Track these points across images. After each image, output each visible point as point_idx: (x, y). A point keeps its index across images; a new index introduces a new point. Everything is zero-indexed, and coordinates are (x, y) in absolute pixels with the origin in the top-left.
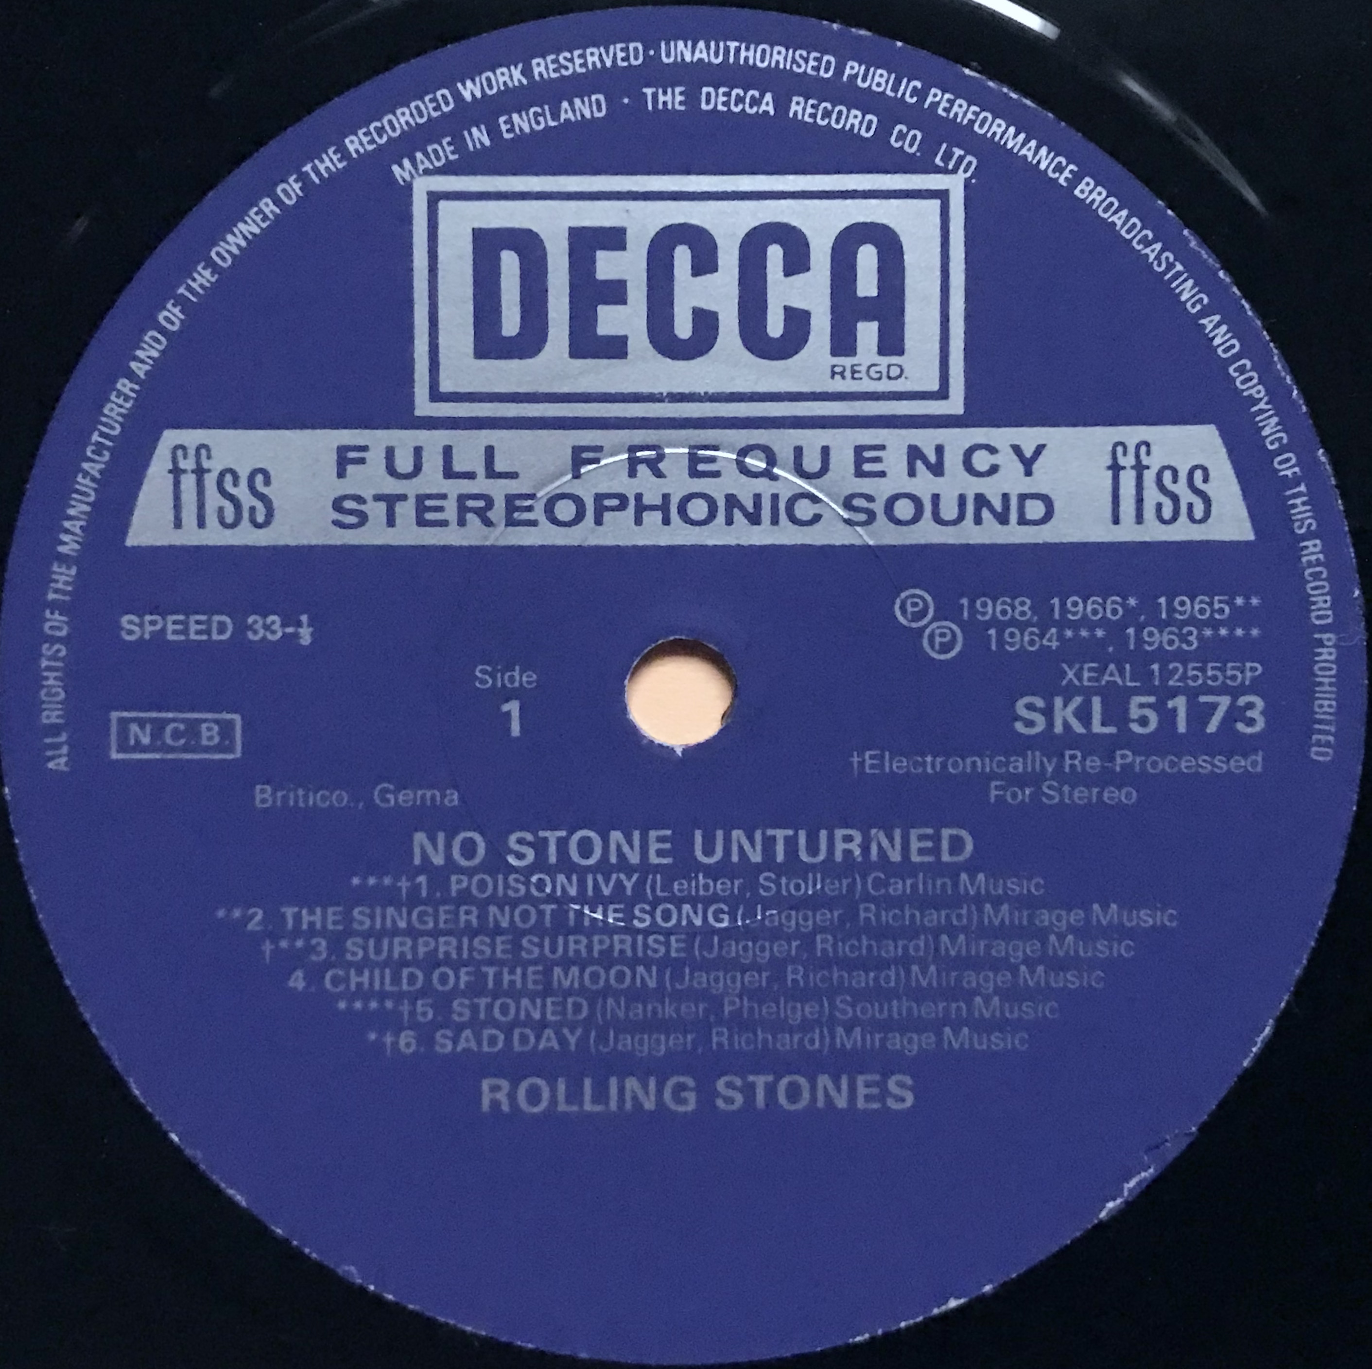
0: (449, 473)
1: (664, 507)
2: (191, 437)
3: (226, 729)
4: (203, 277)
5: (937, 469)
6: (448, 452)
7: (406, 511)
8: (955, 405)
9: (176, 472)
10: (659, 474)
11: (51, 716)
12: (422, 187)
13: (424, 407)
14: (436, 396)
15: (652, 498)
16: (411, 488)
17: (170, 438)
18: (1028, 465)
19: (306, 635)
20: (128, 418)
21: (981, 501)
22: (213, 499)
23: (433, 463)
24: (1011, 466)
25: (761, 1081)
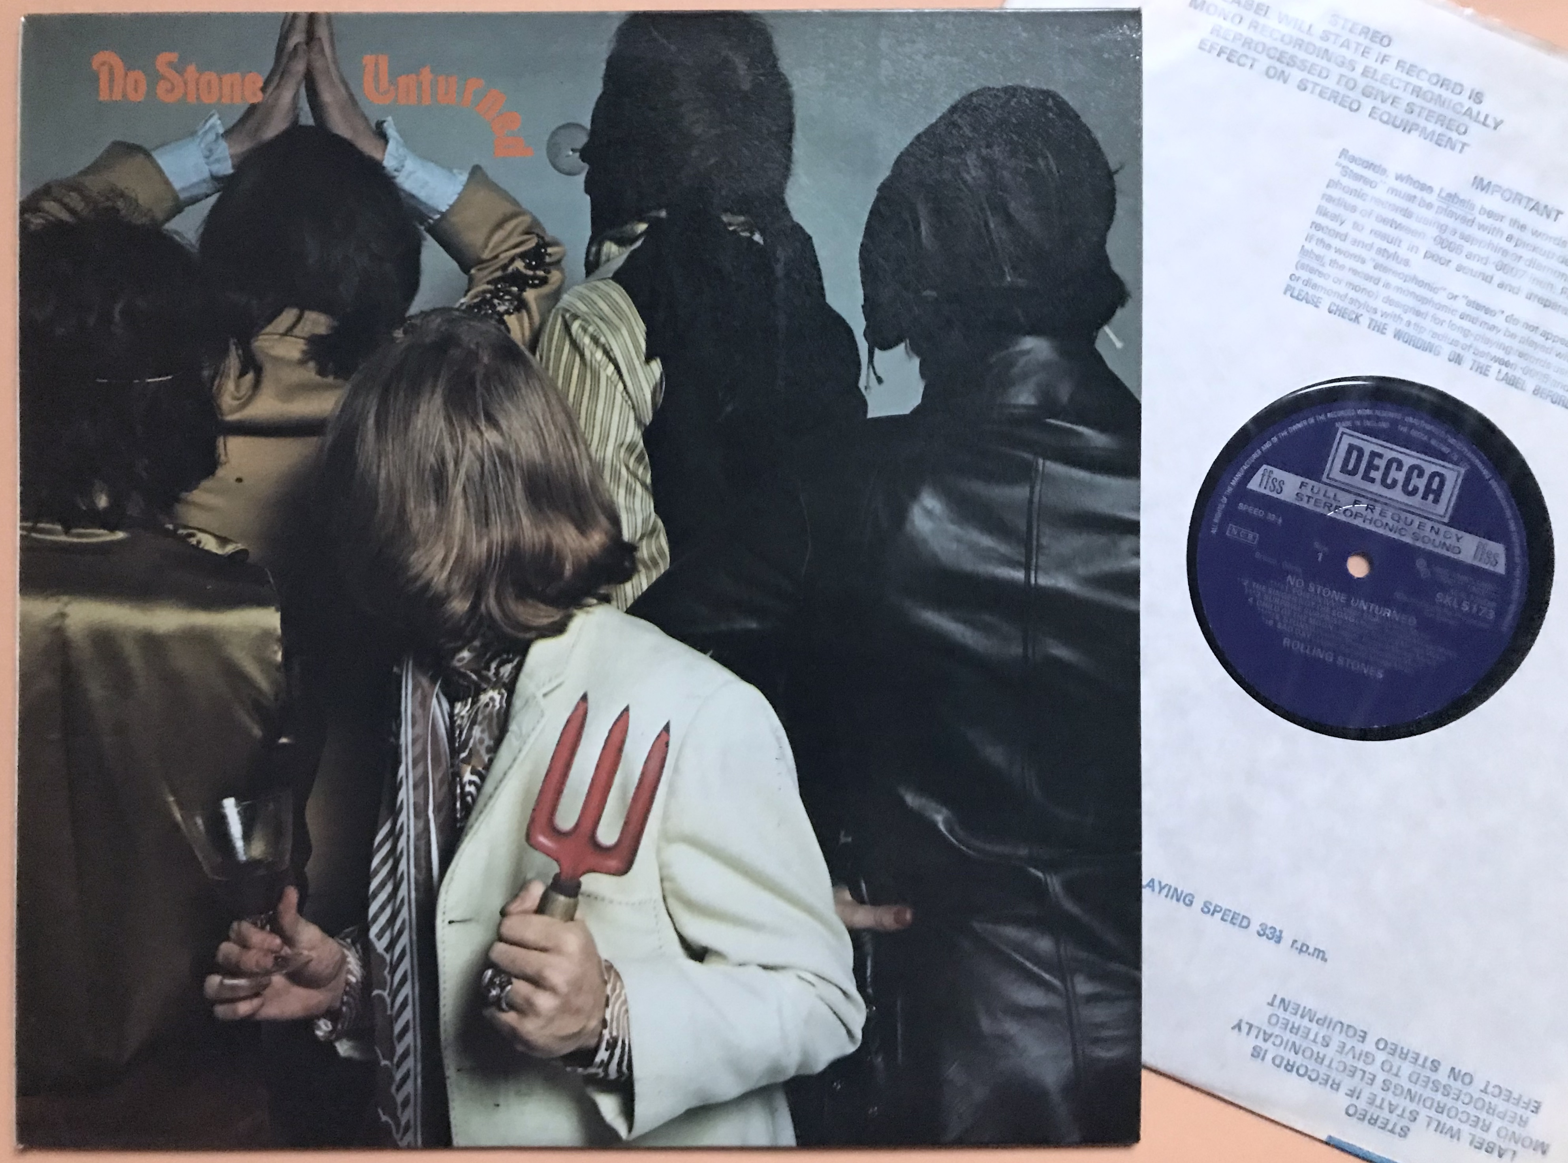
0: (1324, 495)
1: (1371, 521)
2: (1270, 468)
3: (1254, 538)
4: (1285, 433)
5: (1437, 533)
6: (1326, 492)
7: (1312, 501)
8: (1446, 520)
9: (1263, 475)
10: (1372, 512)
11: (1216, 520)
12: (1341, 430)
13: (1324, 478)
14: (1328, 477)
15: (1369, 517)
16: (1316, 497)
17: (1265, 466)
18: (1458, 539)
19: (1280, 521)
20: (1257, 459)
21: (1444, 544)
22: (1270, 483)
23: (1322, 492)
24: (1454, 538)
25: (1348, 660)
